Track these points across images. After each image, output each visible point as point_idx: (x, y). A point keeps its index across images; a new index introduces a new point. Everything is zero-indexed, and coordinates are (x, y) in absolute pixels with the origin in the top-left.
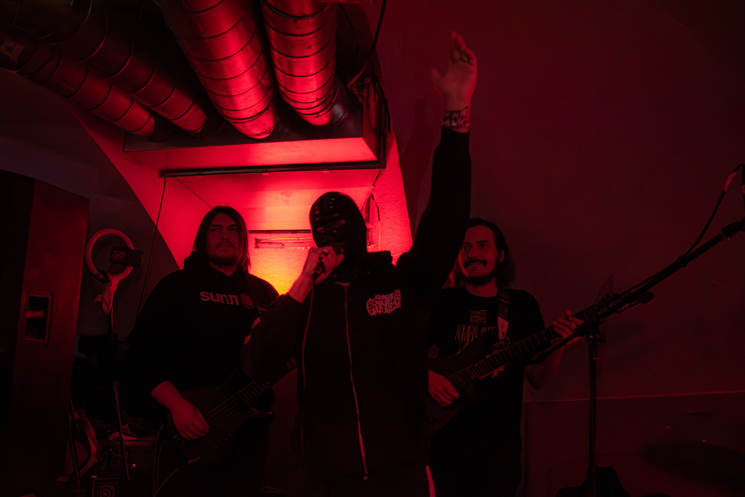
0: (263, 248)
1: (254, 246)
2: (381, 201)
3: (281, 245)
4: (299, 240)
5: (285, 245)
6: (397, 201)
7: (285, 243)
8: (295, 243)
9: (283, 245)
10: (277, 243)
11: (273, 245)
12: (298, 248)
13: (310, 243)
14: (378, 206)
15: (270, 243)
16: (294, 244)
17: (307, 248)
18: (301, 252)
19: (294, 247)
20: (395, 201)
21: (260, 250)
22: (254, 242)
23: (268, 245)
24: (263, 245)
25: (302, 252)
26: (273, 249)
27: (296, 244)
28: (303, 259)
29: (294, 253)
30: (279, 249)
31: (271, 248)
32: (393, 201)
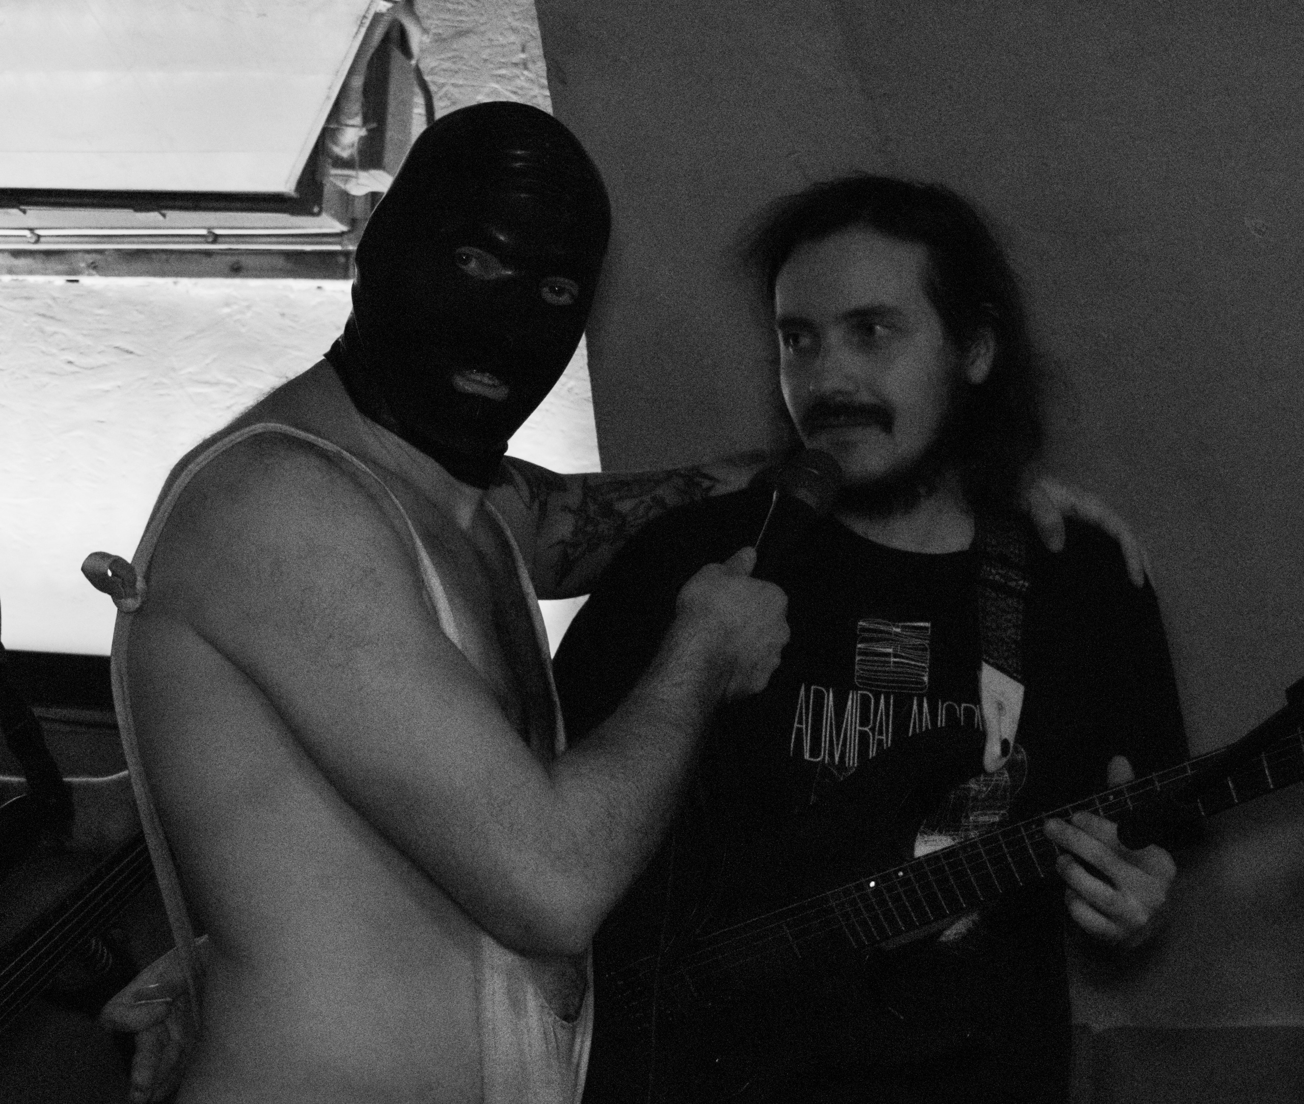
2: (446, 65)
4: (37, 242)
6: (526, 68)
8: (16, 254)
12: (31, 279)
13: (90, 258)
14: (433, 88)
16: (10, 262)
17: (77, 281)
18: (50, 302)
19: (11, 271)
20: (516, 65)
25: (54, 299)
27: (22, 262)
28: (55, 333)
29: (13, 305)
32: (503, 65)
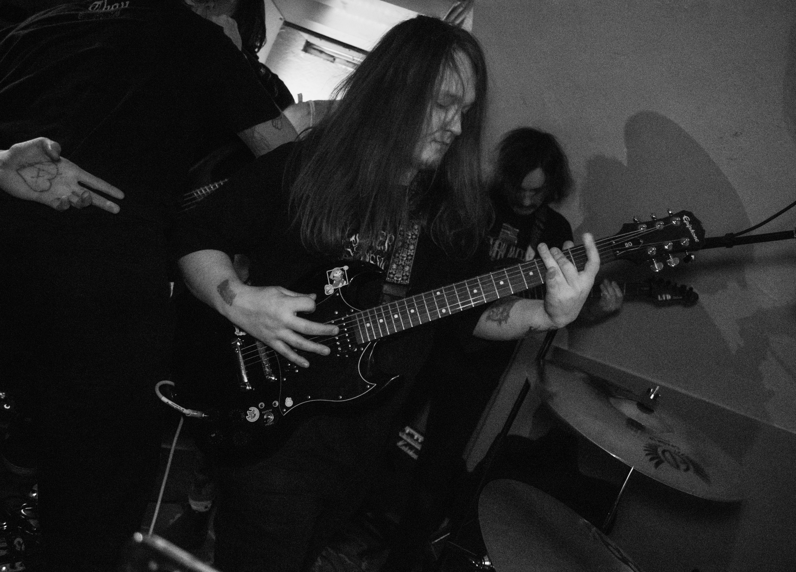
0: (311, 54)
1: (302, 48)
3: (332, 59)
4: (353, 60)
5: (337, 60)
7: (337, 58)
8: (348, 61)
9: (334, 59)
10: (329, 55)
11: (323, 55)
12: (349, 68)
15: (321, 52)
16: (347, 63)
19: (345, 65)
21: (307, 55)
22: (303, 43)
23: (318, 53)
24: (313, 51)
26: (322, 59)
27: (349, 64)
30: (328, 62)
31: (320, 57)
